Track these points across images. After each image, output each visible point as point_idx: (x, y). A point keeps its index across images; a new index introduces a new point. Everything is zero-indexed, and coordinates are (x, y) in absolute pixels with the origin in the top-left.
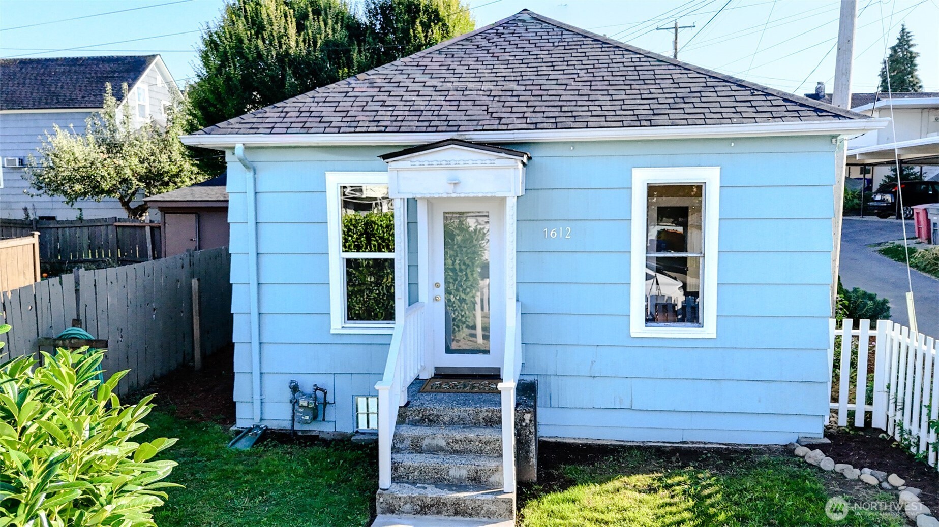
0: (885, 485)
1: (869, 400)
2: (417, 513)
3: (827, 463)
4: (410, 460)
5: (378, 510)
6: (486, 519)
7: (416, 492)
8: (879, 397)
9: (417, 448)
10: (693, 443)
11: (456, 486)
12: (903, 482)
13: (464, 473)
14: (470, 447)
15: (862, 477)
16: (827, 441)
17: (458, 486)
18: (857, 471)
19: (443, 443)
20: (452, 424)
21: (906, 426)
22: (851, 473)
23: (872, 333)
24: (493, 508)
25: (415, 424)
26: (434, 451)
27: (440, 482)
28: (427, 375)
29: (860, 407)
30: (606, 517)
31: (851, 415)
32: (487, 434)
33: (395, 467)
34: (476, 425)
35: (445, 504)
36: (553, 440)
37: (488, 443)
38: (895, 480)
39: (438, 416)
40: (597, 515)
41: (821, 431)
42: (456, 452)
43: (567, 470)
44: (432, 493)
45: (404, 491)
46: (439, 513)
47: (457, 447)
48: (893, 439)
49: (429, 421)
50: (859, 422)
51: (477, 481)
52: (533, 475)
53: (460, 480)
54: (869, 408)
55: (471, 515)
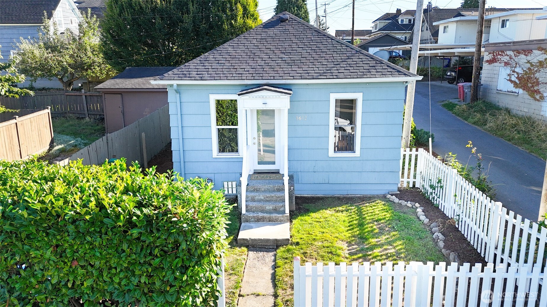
0: (414, 207)
1: (415, 177)
2: (256, 221)
3: (396, 200)
4: (251, 204)
5: (242, 221)
6: (280, 223)
7: (255, 215)
8: (418, 176)
9: (253, 200)
10: (351, 195)
11: (268, 212)
12: (419, 205)
13: (271, 208)
14: (272, 199)
15: (407, 204)
16: (399, 192)
17: (269, 212)
18: (406, 202)
19: (263, 198)
20: (265, 191)
21: (425, 187)
22: (404, 203)
23: (417, 153)
24: (282, 219)
25: (252, 192)
26: (260, 201)
27: (263, 211)
28: (252, 173)
29: (411, 180)
30: (320, 220)
31: (408, 183)
32: (279, 194)
33: (247, 207)
34: (274, 191)
35: (266, 218)
36: (300, 195)
37: (279, 197)
38: (417, 205)
39: (260, 188)
40: (318, 220)
41: (397, 189)
42: (267, 201)
43: (306, 206)
44: (261, 215)
45: (251, 215)
46: (263, 221)
47: (267, 199)
48: (421, 191)
49: (257, 190)
50: (411, 186)
51: (276, 211)
52: (294, 208)
53: (270, 210)
54: (414, 180)
55: (275, 222)
